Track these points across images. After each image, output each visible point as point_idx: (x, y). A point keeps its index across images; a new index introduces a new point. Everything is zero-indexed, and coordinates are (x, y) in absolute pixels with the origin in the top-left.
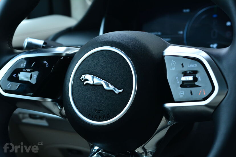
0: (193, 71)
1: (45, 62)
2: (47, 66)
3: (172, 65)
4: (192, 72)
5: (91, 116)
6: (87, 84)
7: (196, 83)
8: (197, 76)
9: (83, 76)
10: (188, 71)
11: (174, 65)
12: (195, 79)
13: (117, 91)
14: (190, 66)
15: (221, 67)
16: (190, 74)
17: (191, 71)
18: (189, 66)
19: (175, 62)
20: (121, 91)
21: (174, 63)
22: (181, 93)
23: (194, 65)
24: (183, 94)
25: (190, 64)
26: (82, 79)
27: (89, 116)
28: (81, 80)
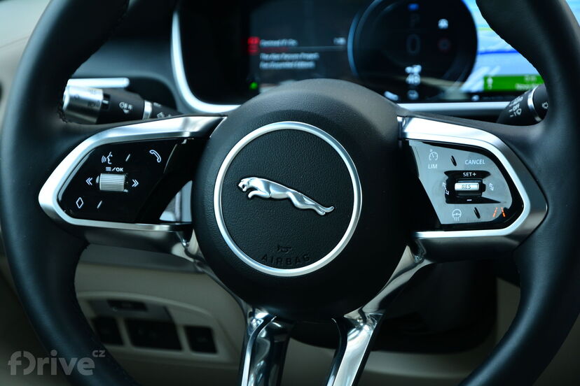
0: (476, 172)
1: (153, 152)
2: (159, 159)
3: (430, 159)
4: (474, 174)
5: (269, 259)
6: (255, 196)
7: (485, 195)
8: (485, 181)
9: (244, 182)
10: (466, 171)
11: (436, 159)
12: (483, 187)
13: (322, 211)
14: (470, 162)
15: (532, 166)
16: (469, 177)
17: (473, 172)
18: (467, 162)
19: (436, 153)
20: (329, 210)
21: (435, 155)
22: (455, 213)
23: (478, 162)
24: (460, 215)
25: (470, 158)
26: (244, 186)
27: (263, 258)
28: (240, 189)
